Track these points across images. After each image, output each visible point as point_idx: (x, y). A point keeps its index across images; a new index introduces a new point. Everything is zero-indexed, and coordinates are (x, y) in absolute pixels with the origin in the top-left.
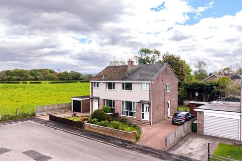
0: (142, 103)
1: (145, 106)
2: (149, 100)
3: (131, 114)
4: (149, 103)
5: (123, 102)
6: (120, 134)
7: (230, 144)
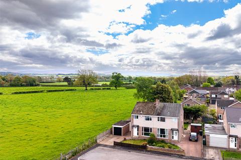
0: (172, 130)
1: (174, 132)
2: (177, 128)
3: (164, 136)
4: (178, 130)
5: (158, 129)
6: (175, 151)
7: (224, 150)
